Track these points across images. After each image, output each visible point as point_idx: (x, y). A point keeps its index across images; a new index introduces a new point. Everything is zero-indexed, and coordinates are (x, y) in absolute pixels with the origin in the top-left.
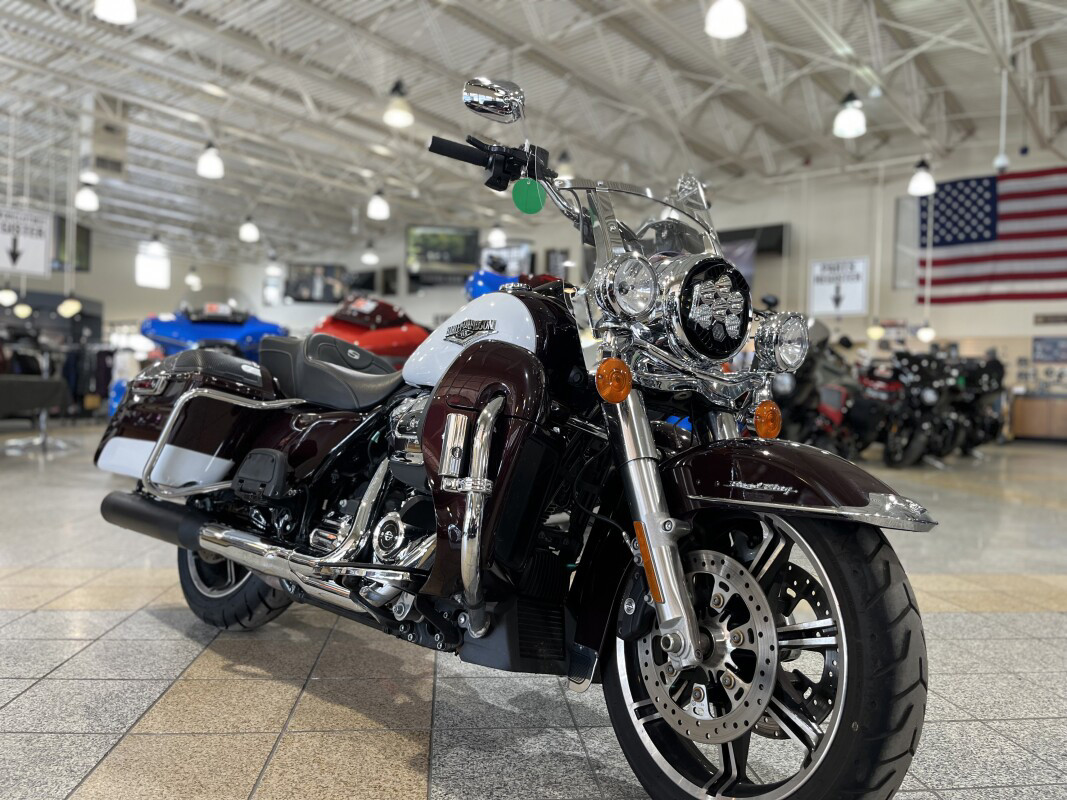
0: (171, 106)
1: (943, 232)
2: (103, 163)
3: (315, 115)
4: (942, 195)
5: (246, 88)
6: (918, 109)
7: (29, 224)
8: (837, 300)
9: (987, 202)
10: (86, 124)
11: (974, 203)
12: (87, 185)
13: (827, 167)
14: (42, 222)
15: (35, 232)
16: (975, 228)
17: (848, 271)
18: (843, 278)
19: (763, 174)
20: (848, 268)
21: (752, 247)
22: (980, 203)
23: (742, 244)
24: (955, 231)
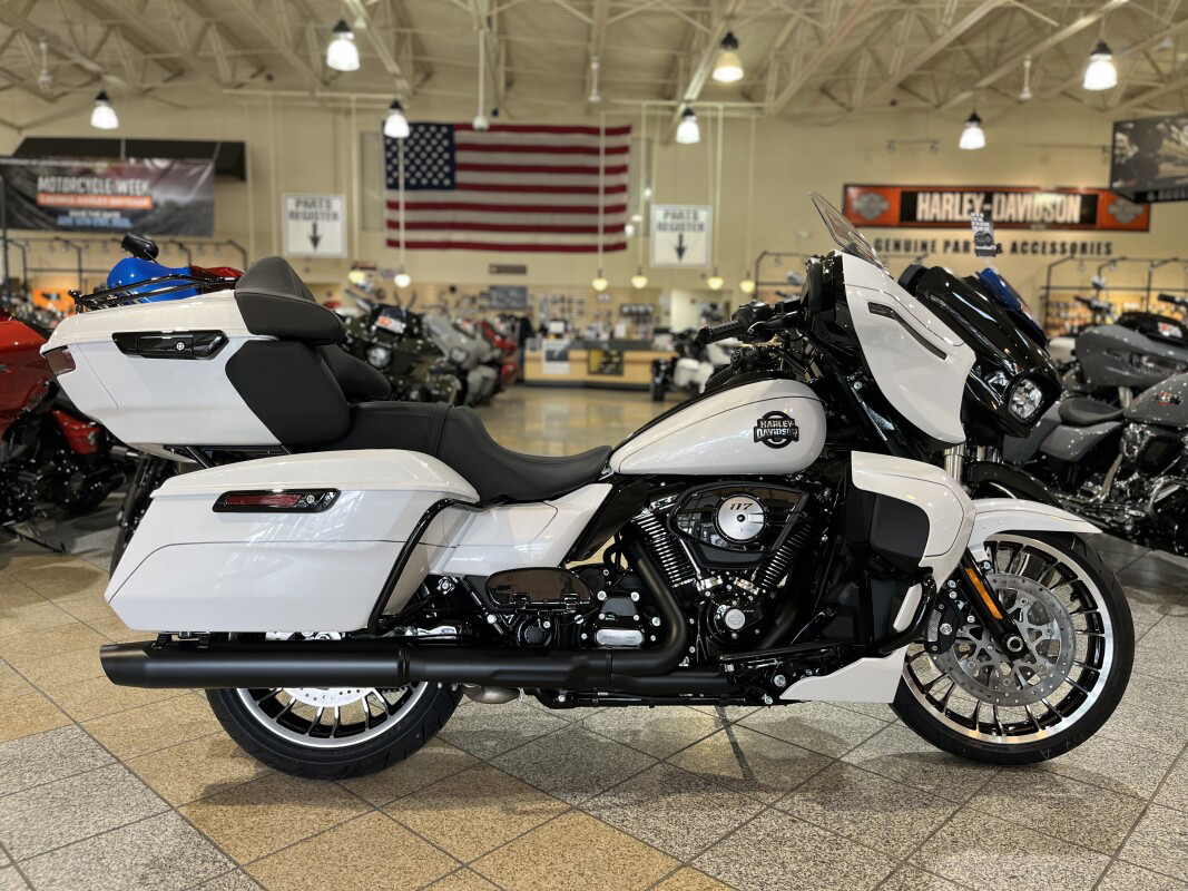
1: (408, 175)
8: (315, 240)
9: (446, 150)
11: (434, 149)
16: (435, 175)
17: (324, 209)
18: (320, 216)
19: (218, 81)
20: (324, 204)
21: (209, 169)
22: (440, 149)
23: (197, 165)
24: (418, 175)
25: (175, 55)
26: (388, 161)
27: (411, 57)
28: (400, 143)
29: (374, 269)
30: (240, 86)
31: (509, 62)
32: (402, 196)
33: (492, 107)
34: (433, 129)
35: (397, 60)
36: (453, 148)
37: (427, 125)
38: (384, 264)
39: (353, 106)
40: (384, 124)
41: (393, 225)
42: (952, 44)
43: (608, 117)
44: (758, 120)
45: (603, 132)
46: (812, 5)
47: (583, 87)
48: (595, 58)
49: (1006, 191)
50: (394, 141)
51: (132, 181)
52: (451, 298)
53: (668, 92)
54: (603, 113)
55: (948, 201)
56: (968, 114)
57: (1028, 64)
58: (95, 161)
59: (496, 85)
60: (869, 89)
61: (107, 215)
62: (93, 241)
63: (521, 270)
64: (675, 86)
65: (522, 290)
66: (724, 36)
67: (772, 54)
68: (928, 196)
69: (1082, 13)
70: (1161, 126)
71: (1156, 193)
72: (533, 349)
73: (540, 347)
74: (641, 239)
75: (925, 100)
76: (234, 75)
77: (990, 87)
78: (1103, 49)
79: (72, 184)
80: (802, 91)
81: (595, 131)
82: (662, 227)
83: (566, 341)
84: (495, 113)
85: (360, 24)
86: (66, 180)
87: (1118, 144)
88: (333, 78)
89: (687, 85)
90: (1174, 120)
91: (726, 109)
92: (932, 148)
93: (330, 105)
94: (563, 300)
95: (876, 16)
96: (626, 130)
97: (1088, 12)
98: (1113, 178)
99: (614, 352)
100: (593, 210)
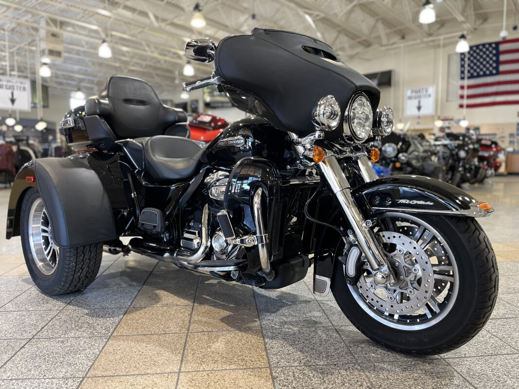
0: (83, 22)
1: (472, 71)
2: (52, 53)
3: (156, 24)
4: (472, 52)
5: (121, 11)
6: (460, 8)
7: (19, 85)
8: (419, 108)
9: (494, 55)
10: (42, 33)
11: (488, 56)
12: (45, 64)
13: (414, 40)
14: (25, 84)
15: (22, 89)
16: (488, 69)
18: (422, 97)
19: (381, 45)
20: (424, 91)
22: (491, 55)
24: (478, 70)
26: (463, 66)
27: (473, 12)
28: (466, 55)
29: (452, 120)
32: (466, 82)
36: (498, 54)
37: (484, 45)
39: (442, 42)
76: (389, 40)
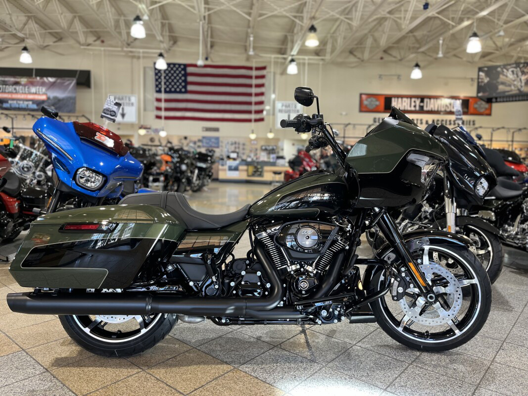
1: (165, 86)
6: (160, 29)
8: (123, 115)
9: (183, 75)
11: (177, 75)
16: (178, 87)
17: (127, 101)
18: (125, 104)
19: (79, 43)
20: (127, 99)
21: (74, 82)
22: (180, 75)
23: (68, 80)
24: (170, 86)
25: (59, 31)
26: (157, 80)
27: (168, 34)
28: (162, 72)
29: (149, 128)
30: (89, 45)
31: (212, 37)
32: (163, 96)
33: (205, 56)
34: (177, 66)
35: (162, 35)
36: (186, 75)
37: (174, 65)
38: (154, 127)
39: (141, 55)
40: (155, 63)
41: (159, 109)
42: (408, 33)
43: (256, 62)
44: (323, 64)
45: (254, 69)
46: (347, 14)
47: (246, 49)
48: (252, 35)
49: (430, 97)
50: (160, 71)
51: (38, 87)
52: (185, 142)
53: (282, 51)
54: (254, 60)
55: (405, 101)
56: (414, 63)
57: (441, 42)
58: (21, 78)
59: (206, 47)
60: (371, 52)
61: (26, 103)
62: (19, 114)
63: (217, 130)
64: (286, 49)
65: (217, 139)
66: (310, 26)
67: (329, 35)
68: (396, 99)
69: (466, 19)
70: (499, 69)
71: (496, 98)
72: (223, 165)
73: (226, 164)
74: (271, 117)
75: (395, 57)
76: (86, 41)
77: (423, 52)
78: (475, 35)
79: (10, 88)
80: (342, 52)
81: (250, 68)
82: (281, 111)
83: (237, 162)
84: (207, 59)
85: (146, 17)
86: (7, 87)
87: (481, 77)
88: (132, 42)
89: (292, 49)
90: (505, 66)
91: (309, 59)
92: (398, 78)
93: (130, 54)
94: (235, 143)
95: (375, 20)
96: (264, 68)
97: (468, 19)
98: (478, 92)
99: (259, 167)
100: (250, 103)
